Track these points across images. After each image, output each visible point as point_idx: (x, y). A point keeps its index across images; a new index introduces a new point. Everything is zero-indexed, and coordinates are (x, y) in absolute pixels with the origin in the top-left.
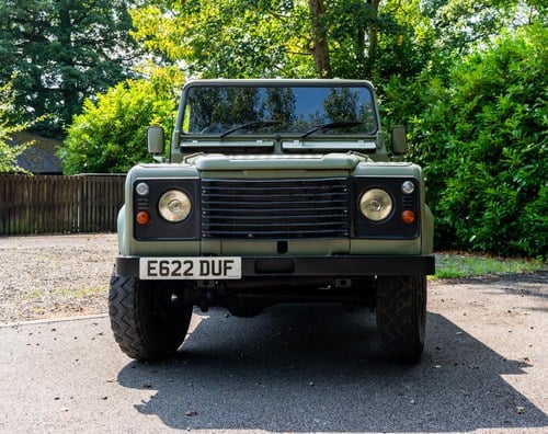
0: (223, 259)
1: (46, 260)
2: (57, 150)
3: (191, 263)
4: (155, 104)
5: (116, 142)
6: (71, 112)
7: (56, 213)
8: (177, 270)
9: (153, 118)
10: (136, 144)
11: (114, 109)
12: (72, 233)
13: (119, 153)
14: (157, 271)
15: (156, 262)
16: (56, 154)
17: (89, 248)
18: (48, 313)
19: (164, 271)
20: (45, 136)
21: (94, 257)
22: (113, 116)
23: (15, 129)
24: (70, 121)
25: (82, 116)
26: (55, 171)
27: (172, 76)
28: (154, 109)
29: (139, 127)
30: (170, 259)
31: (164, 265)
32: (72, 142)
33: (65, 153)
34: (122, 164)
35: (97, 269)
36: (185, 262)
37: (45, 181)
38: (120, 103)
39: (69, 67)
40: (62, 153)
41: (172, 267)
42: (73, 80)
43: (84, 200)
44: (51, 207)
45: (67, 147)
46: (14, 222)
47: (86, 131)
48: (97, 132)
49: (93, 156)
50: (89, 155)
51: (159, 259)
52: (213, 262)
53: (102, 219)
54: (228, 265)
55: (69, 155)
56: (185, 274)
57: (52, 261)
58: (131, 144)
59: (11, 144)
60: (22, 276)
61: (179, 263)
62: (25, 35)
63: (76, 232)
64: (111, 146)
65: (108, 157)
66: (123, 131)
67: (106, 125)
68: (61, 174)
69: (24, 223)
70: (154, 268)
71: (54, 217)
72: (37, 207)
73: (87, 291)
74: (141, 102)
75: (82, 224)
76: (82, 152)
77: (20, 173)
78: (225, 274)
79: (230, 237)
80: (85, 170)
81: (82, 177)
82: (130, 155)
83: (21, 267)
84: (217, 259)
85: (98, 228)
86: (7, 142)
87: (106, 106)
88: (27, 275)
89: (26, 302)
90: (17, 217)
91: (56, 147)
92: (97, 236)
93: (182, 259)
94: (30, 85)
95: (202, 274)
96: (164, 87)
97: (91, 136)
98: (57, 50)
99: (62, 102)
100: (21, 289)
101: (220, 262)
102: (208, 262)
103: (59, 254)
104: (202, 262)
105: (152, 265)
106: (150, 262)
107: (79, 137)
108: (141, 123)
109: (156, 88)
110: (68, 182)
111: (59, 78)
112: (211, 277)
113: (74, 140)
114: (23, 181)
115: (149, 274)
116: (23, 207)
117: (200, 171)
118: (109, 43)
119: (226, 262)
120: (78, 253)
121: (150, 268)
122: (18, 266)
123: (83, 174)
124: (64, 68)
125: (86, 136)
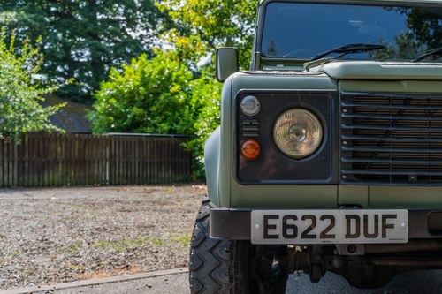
0: (380, 212)
1: (80, 210)
2: (86, 113)
3: (332, 218)
4: (174, 74)
5: (139, 107)
6: (99, 80)
7: (87, 168)
8: (310, 229)
9: (173, 86)
10: (158, 109)
11: (138, 78)
12: (102, 185)
13: (143, 116)
14: (279, 231)
15: (276, 217)
16: (86, 116)
17: (120, 199)
18: (89, 272)
19: (290, 232)
20: (75, 101)
21: (127, 207)
22: (137, 83)
23: (46, 91)
24: (98, 88)
25: (109, 83)
26: (85, 131)
27: (194, 45)
28: (174, 78)
29: (161, 94)
30: (299, 213)
31: (290, 222)
32: (100, 107)
33: (94, 115)
34: (146, 126)
35: (133, 218)
36: (323, 218)
37: (76, 139)
38: (143, 73)
39: (96, 42)
40: (91, 116)
41: (302, 225)
42: (100, 53)
43: (112, 156)
44: (82, 162)
45: (96, 111)
46: (48, 176)
47: (113, 96)
48: (123, 97)
49: (119, 118)
50: (116, 118)
51: (282, 213)
52: (366, 217)
53: (129, 173)
54: (389, 221)
55: (97, 118)
56: (323, 235)
57: (87, 211)
58: (153, 109)
59: (44, 104)
60: (57, 227)
61: (313, 218)
62: (56, 13)
63: (105, 185)
64: (136, 110)
65: (133, 119)
66: (146, 97)
67: (131, 92)
68: (90, 133)
69: (58, 177)
70: (274, 227)
71: (85, 172)
72: (68, 162)
73: (128, 243)
74: (161, 72)
75: (110, 177)
76: (110, 114)
77: (53, 131)
78: (384, 236)
79: (384, 179)
80: (113, 130)
81: (110, 137)
82: (153, 118)
83: (55, 216)
84: (371, 213)
85: (125, 182)
86: (40, 102)
87: (131, 75)
88: (62, 225)
89: (62, 257)
90: (51, 171)
91: (86, 110)
92: (125, 188)
93: (318, 213)
94: (60, 56)
95: (348, 235)
96: (187, 54)
97: (118, 100)
98: (85, 25)
99: (90, 72)
100: (57, 241)
101: (376, 217)
102: (357, 218)
103: (92, 204)
104: (348, 218)
105: (271, 222)
106: (266, 218)
107: (107, 102)
108: (163, 91)
109: (180, 55)
110: (98, 141)
111: (87, 53)
112: (362, 240)
113: (103, 105)
114: (56, 138)
115: (266, 236)
116: (56, 162)
117: (337, 80)
118: (131, 23)
119: (384, 217)
120: (110, 203)
121: (267, 227)
122: (52, 215)
123: (112, 134)
124: (91, 42)
125: (113, 101)
